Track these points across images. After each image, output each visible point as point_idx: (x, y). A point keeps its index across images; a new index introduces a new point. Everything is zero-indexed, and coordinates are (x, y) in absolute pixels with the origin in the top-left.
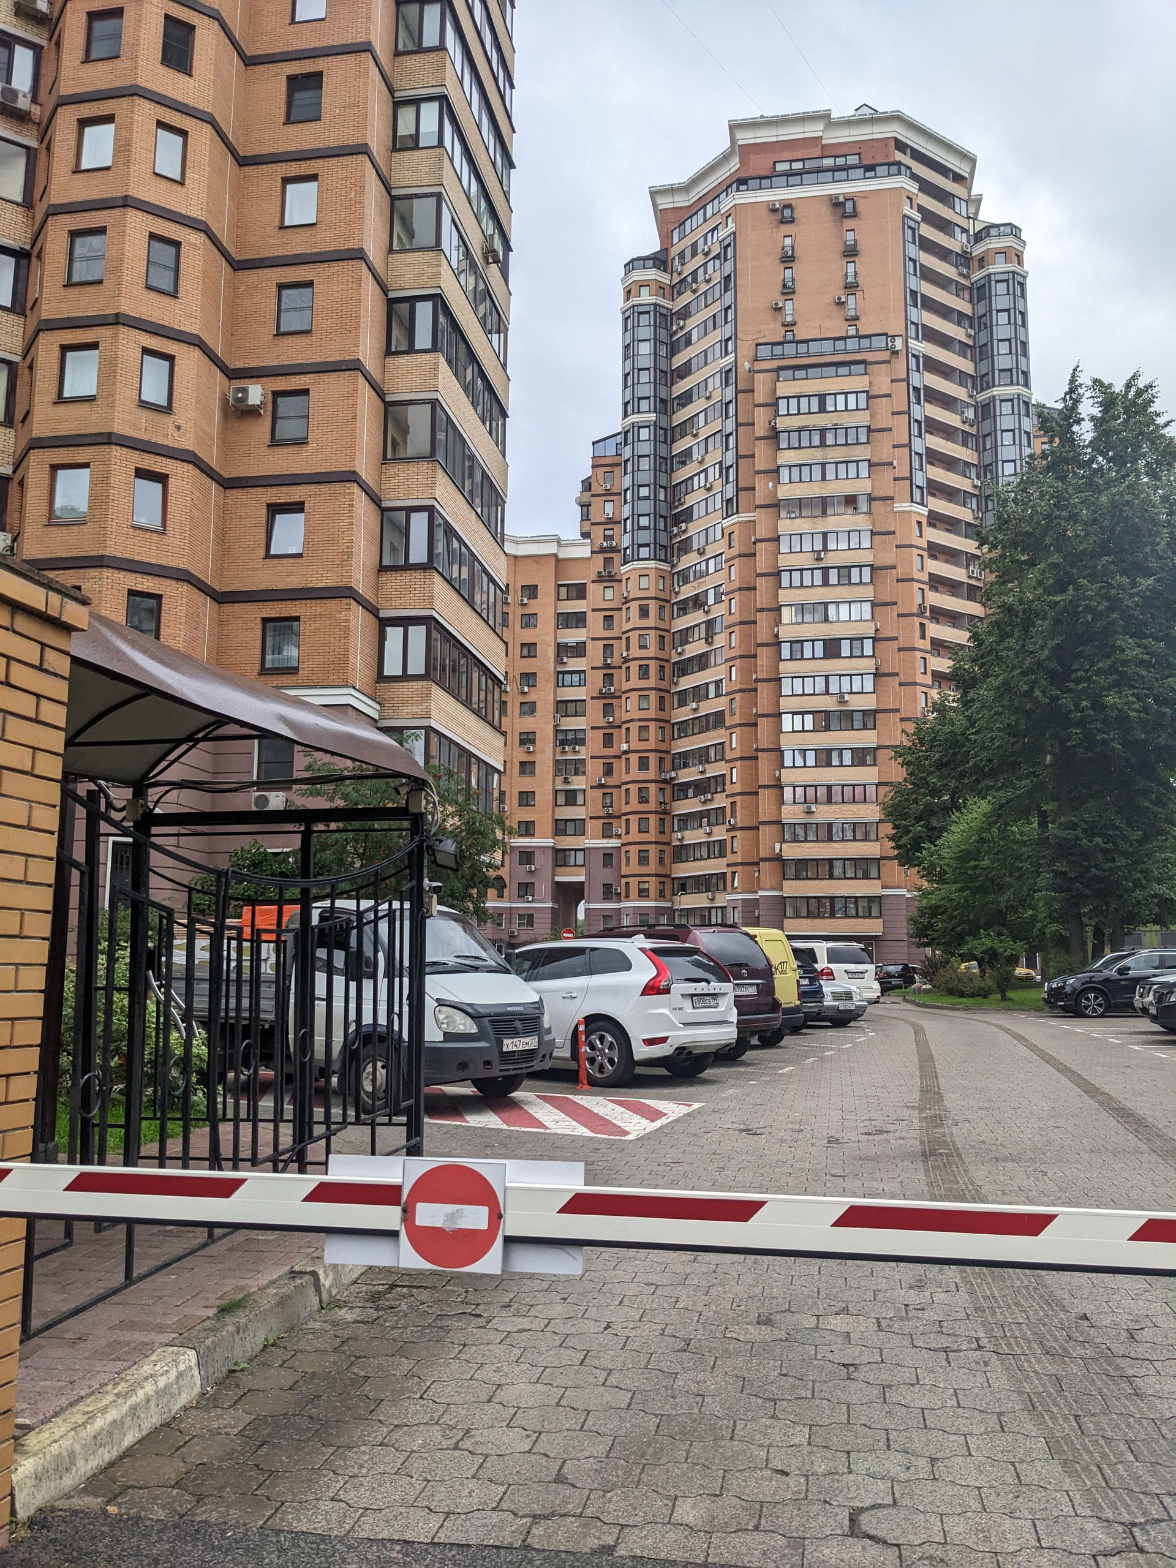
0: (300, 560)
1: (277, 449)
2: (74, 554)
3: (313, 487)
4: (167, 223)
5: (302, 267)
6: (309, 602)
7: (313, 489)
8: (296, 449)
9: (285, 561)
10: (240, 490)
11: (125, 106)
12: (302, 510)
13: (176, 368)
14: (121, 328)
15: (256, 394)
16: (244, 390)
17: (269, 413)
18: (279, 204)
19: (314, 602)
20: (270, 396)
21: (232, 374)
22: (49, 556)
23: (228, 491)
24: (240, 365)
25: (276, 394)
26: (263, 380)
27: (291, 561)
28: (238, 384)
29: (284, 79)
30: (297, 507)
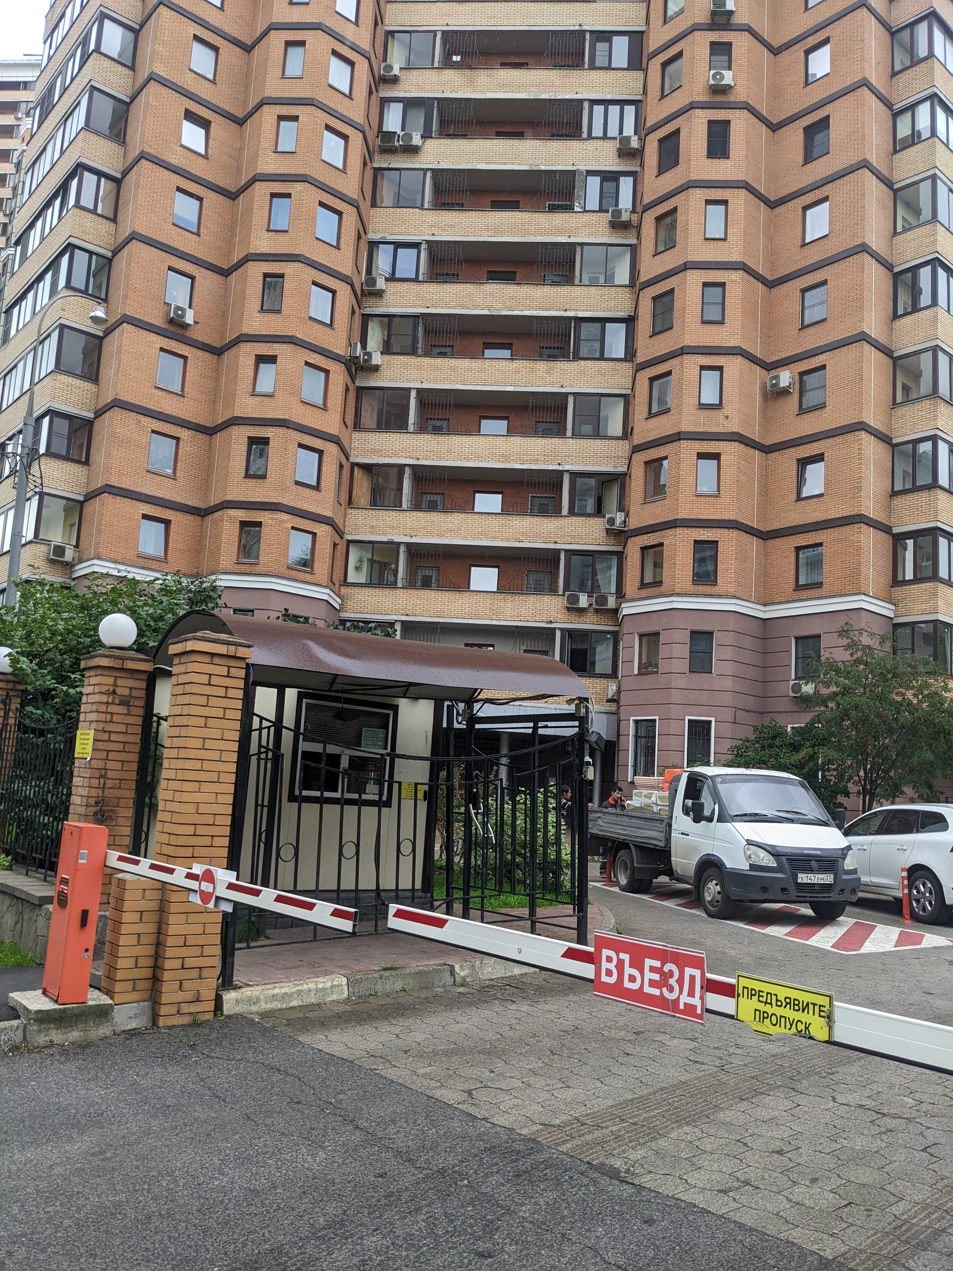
0: (822, 499)
1: (804, 416)
2: (659, 521)
3: (830, 440)
4: (715, 272)
5: (818, 271)
6: (829, 530)
7: (830, 442)
8: (817, 413)
9: (810, 501)
10: (777, 453)
11: (684, 198)
12: (822, 460)
13: (724, 375)
14: (685, 357)
15: (785, 378)
16: (777, 377)
17: (797, 390)
18: (800, 228)
19: (832, 530)
20: (797, 377)
21: (769, 367)
22: (644, 525)
23: (769, 455)
24: (775, 358)
25: (802, 374)
26: (792, 366)
27: (815, 500)
28: (774, 373)
29: (802, 131)
30: (818, 458)
